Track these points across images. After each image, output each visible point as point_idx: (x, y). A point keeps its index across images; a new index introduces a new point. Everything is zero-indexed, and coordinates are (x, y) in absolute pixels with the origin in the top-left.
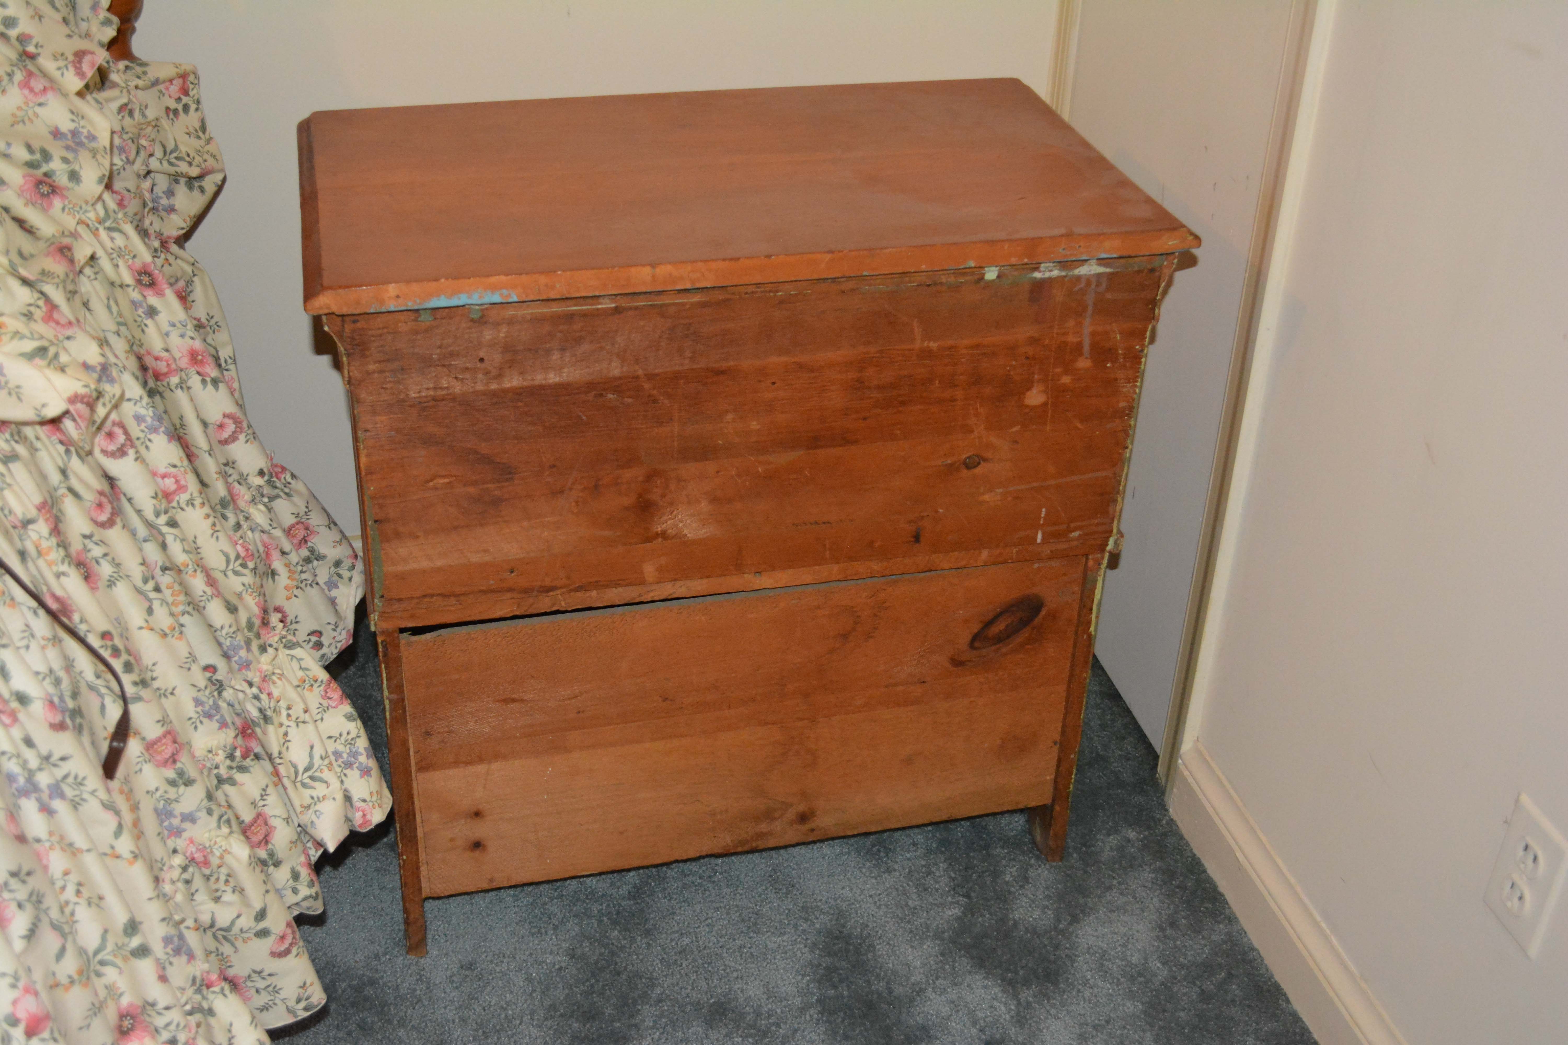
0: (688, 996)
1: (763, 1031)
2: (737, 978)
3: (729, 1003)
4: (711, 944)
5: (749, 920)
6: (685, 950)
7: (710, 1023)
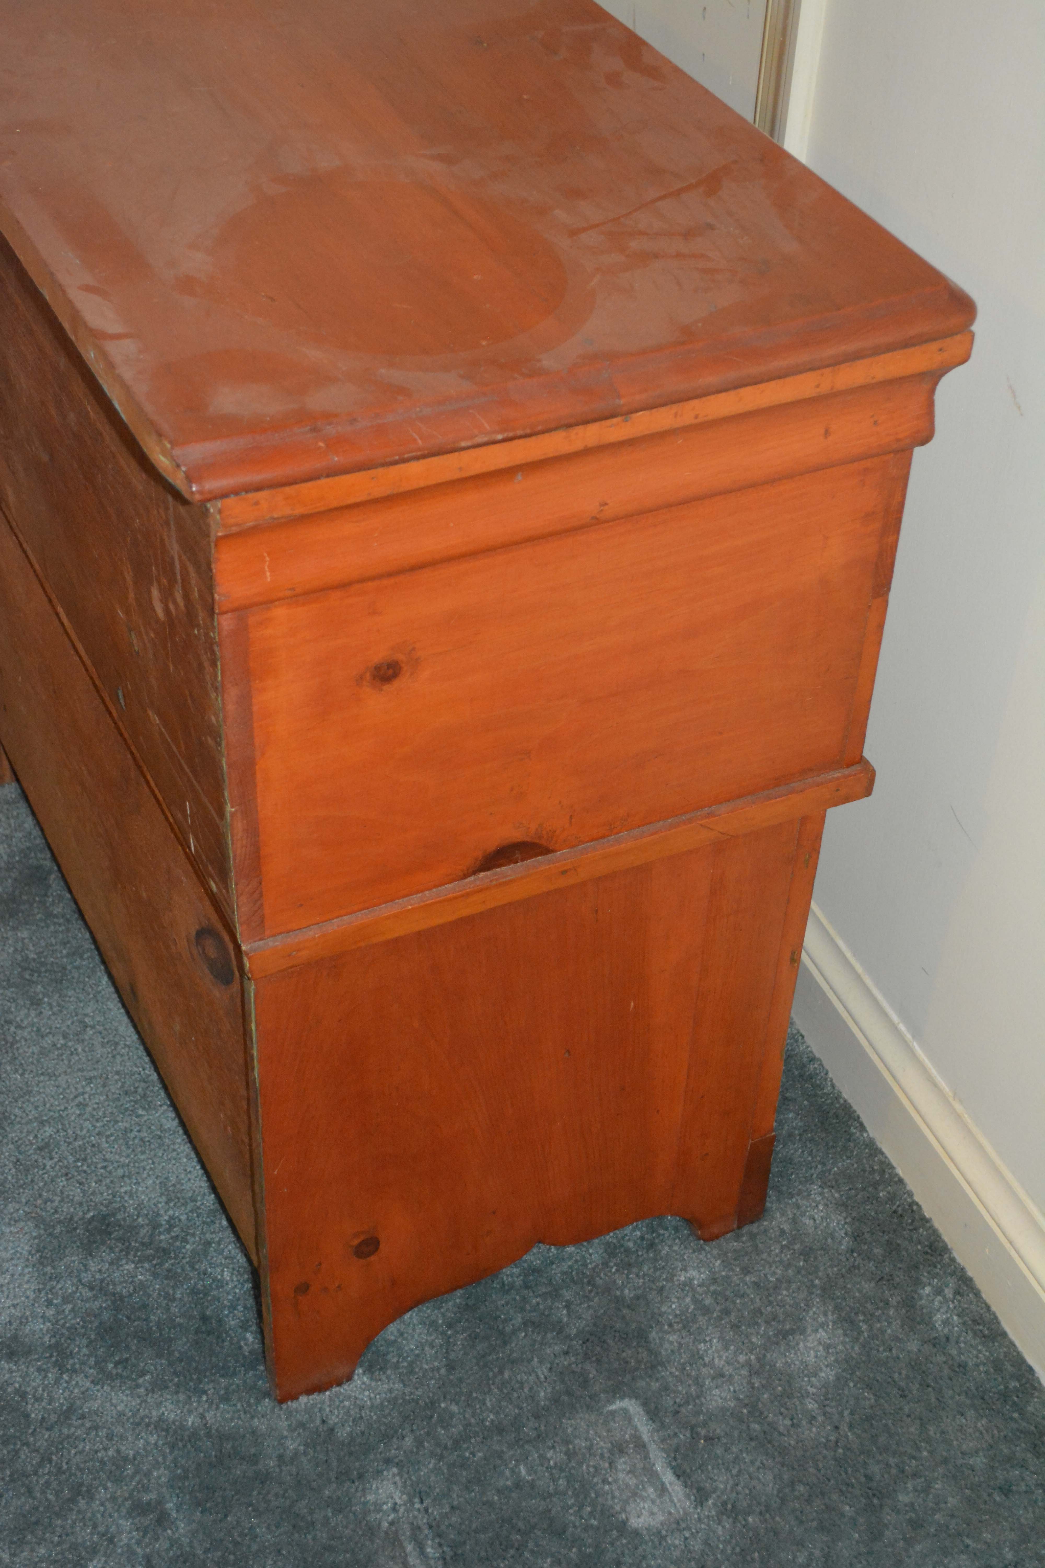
0: (56, 1212)
1: (164, 1250)
2: (123, 1177)
3: (113, 1215)
4: (85, 1131)
5: (136, 1092)
6: (47, 1145)
7: (89, 1249)
